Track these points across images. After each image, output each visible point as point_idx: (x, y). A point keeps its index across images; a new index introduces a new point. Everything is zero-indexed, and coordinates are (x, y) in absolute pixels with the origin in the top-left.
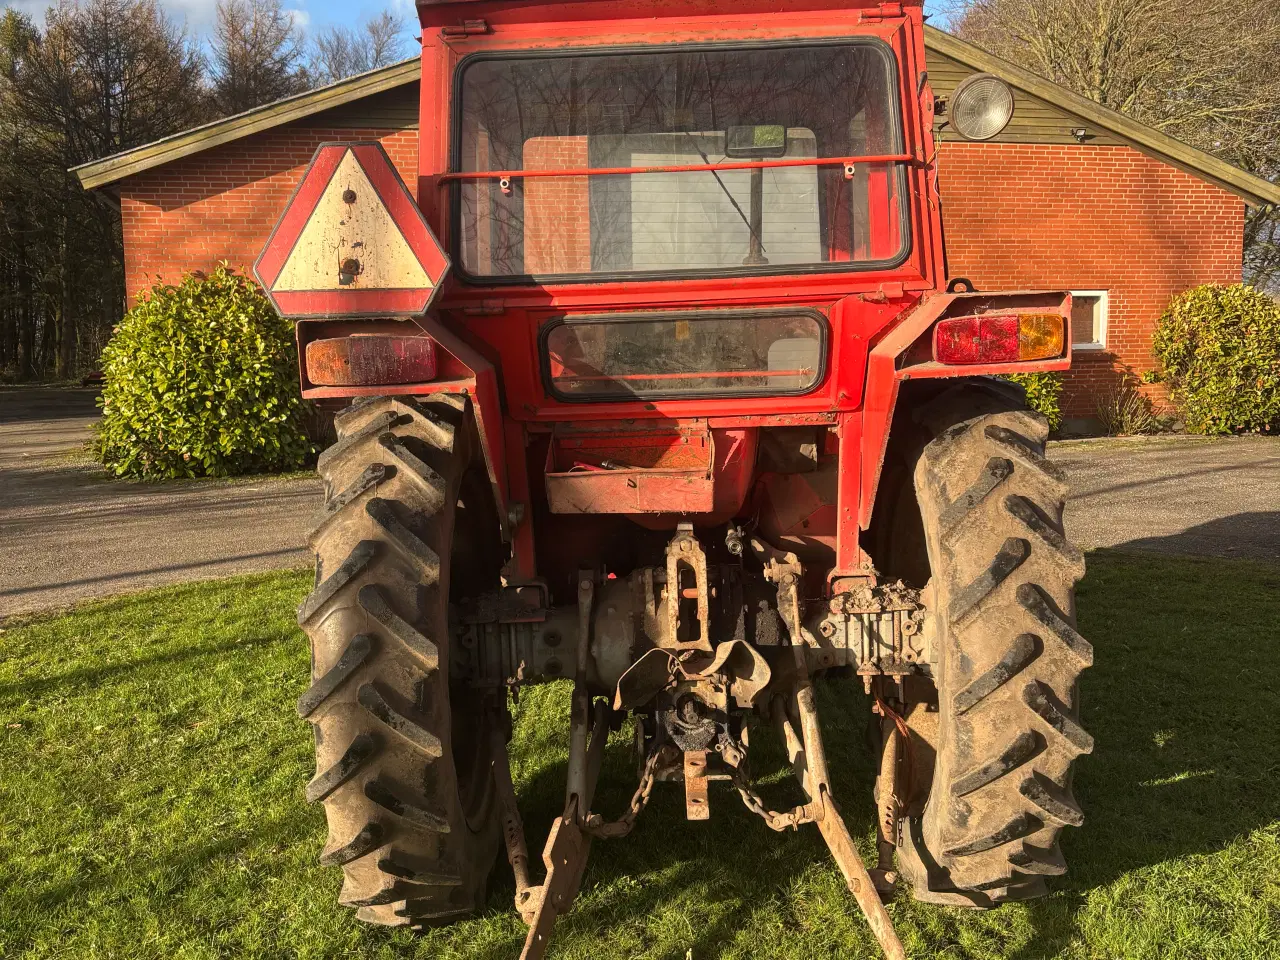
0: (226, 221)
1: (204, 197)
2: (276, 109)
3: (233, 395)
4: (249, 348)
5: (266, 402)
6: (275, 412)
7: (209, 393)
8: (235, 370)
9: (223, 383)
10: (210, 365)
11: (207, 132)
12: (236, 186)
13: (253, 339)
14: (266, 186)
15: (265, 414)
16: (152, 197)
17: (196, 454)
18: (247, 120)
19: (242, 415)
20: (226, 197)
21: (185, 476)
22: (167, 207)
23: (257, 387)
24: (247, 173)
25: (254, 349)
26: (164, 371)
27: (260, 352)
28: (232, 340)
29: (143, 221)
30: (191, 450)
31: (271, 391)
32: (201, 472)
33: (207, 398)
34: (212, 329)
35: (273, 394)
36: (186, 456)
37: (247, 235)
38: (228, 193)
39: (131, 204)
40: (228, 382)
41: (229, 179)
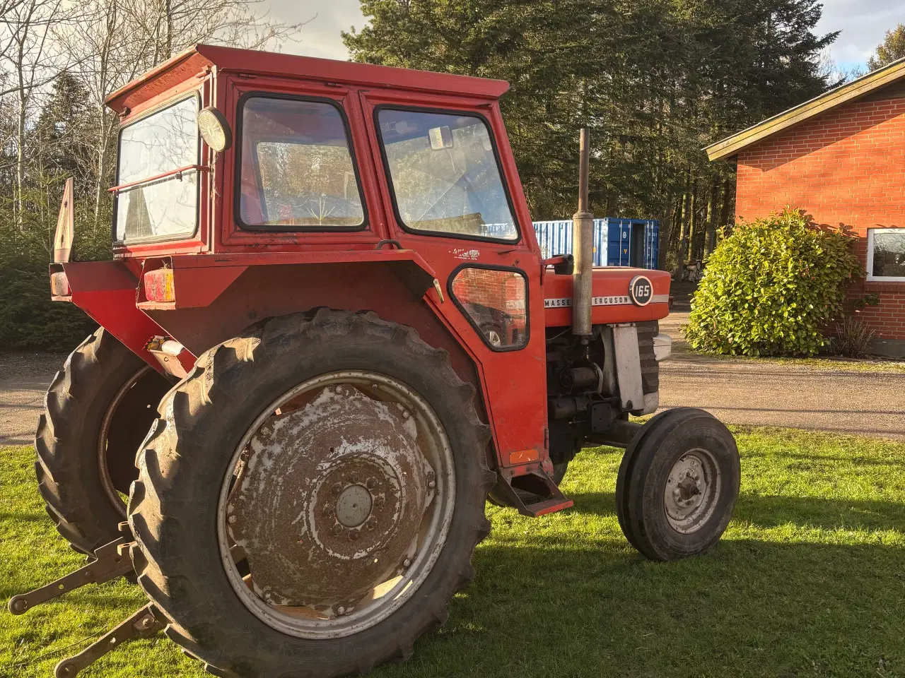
0: (804, 177)
1: (790, 160)
2: (840, 91)
3: (764, 300)
4: (782, 268)
5: (789, 305)
6: (795, 314)
7: (749, 298)
8: (769, 282)
9: (759, 291)
10: (753, 278)
11: (790, 114)
12: (813, 150)
13: (787, 260)
14: (835, 148)
15: (786, 315)
16: (756, 162)
17: (736, 339)
18: (818, 103)
19: (770, 314)
20: (805, 159)
21: (729, 353)
22: (765, 169)
23: (782, 295)
24: (822, 141)
25: (785, 268)
26: (724, 282)
27: (790, 270)
28: (772, 261)
29: (749, 179)
30: (733, 336)
31: (794, 299)
32: (739, 350)
33: (747, 301)
34: (762, 254)
35: (796, 301)
36: (730, 340)
37: (818, 186)
38: (807, 156)
39: (743, 168)
40: (762, 290)
41: (809, 146)
